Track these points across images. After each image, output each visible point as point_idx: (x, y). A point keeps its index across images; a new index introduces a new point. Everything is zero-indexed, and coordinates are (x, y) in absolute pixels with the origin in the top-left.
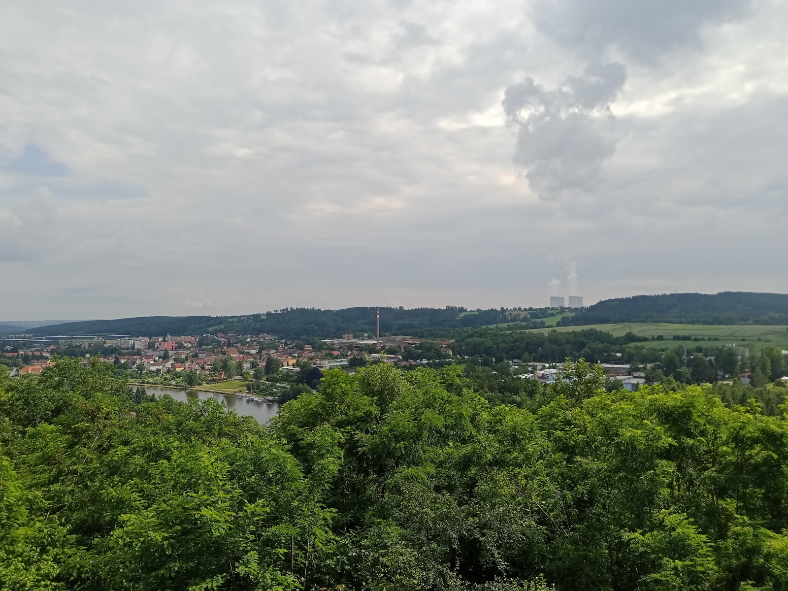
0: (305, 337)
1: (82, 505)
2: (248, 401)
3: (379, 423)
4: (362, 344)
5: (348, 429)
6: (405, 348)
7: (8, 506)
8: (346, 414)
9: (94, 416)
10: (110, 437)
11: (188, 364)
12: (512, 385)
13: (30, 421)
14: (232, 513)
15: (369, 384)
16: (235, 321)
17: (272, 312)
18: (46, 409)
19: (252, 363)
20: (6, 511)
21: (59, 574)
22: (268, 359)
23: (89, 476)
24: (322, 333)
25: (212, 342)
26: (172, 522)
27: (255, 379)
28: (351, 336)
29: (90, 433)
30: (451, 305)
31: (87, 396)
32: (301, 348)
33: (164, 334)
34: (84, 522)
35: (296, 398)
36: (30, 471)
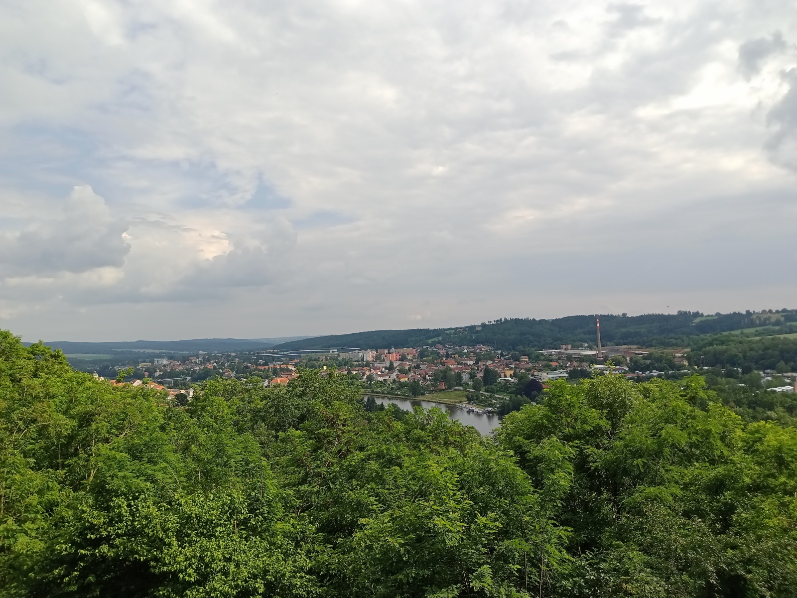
0: (521, 347)
1: (325, 506)
2: (469, 412)
3: (610, 438)
4: (582, 355)
5: (576, 443)
6: (631, 359)
7: (268, 502)
8: (573, 428)
9: (334, 423)
10: (347, 442)
11: (411, 375)
12: (765, 400)
13: (280, 427)
14: (464, 524)
15: (597, 397)
16: (452, 333)
17: (487, 323)
18: (293, 416)
19: (470, 374)
20: (267, 507)
21: (311, 568)
22: (486, 369)
23: (331, 479)
24: (538, 344)
25: (431, 354)
26: (407, 528)
27: (474, 389)
28: (570, 346)
29: (331, 439)
30: (682, 310)
31: (326, 404)
32: (517, 359)
33: (389, 347)
34: (329, 521)
35: (518, 410)
36: (283, 472)
